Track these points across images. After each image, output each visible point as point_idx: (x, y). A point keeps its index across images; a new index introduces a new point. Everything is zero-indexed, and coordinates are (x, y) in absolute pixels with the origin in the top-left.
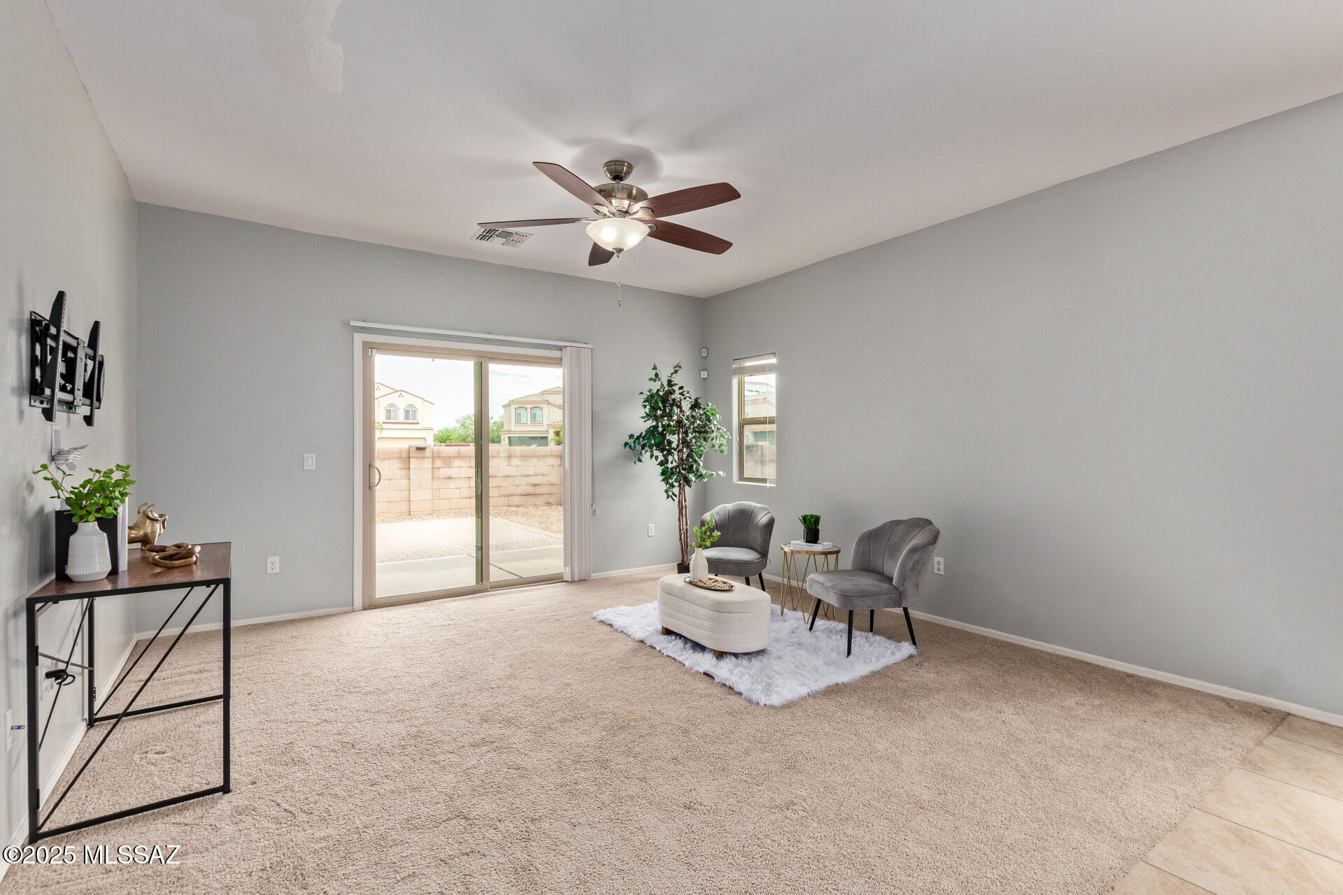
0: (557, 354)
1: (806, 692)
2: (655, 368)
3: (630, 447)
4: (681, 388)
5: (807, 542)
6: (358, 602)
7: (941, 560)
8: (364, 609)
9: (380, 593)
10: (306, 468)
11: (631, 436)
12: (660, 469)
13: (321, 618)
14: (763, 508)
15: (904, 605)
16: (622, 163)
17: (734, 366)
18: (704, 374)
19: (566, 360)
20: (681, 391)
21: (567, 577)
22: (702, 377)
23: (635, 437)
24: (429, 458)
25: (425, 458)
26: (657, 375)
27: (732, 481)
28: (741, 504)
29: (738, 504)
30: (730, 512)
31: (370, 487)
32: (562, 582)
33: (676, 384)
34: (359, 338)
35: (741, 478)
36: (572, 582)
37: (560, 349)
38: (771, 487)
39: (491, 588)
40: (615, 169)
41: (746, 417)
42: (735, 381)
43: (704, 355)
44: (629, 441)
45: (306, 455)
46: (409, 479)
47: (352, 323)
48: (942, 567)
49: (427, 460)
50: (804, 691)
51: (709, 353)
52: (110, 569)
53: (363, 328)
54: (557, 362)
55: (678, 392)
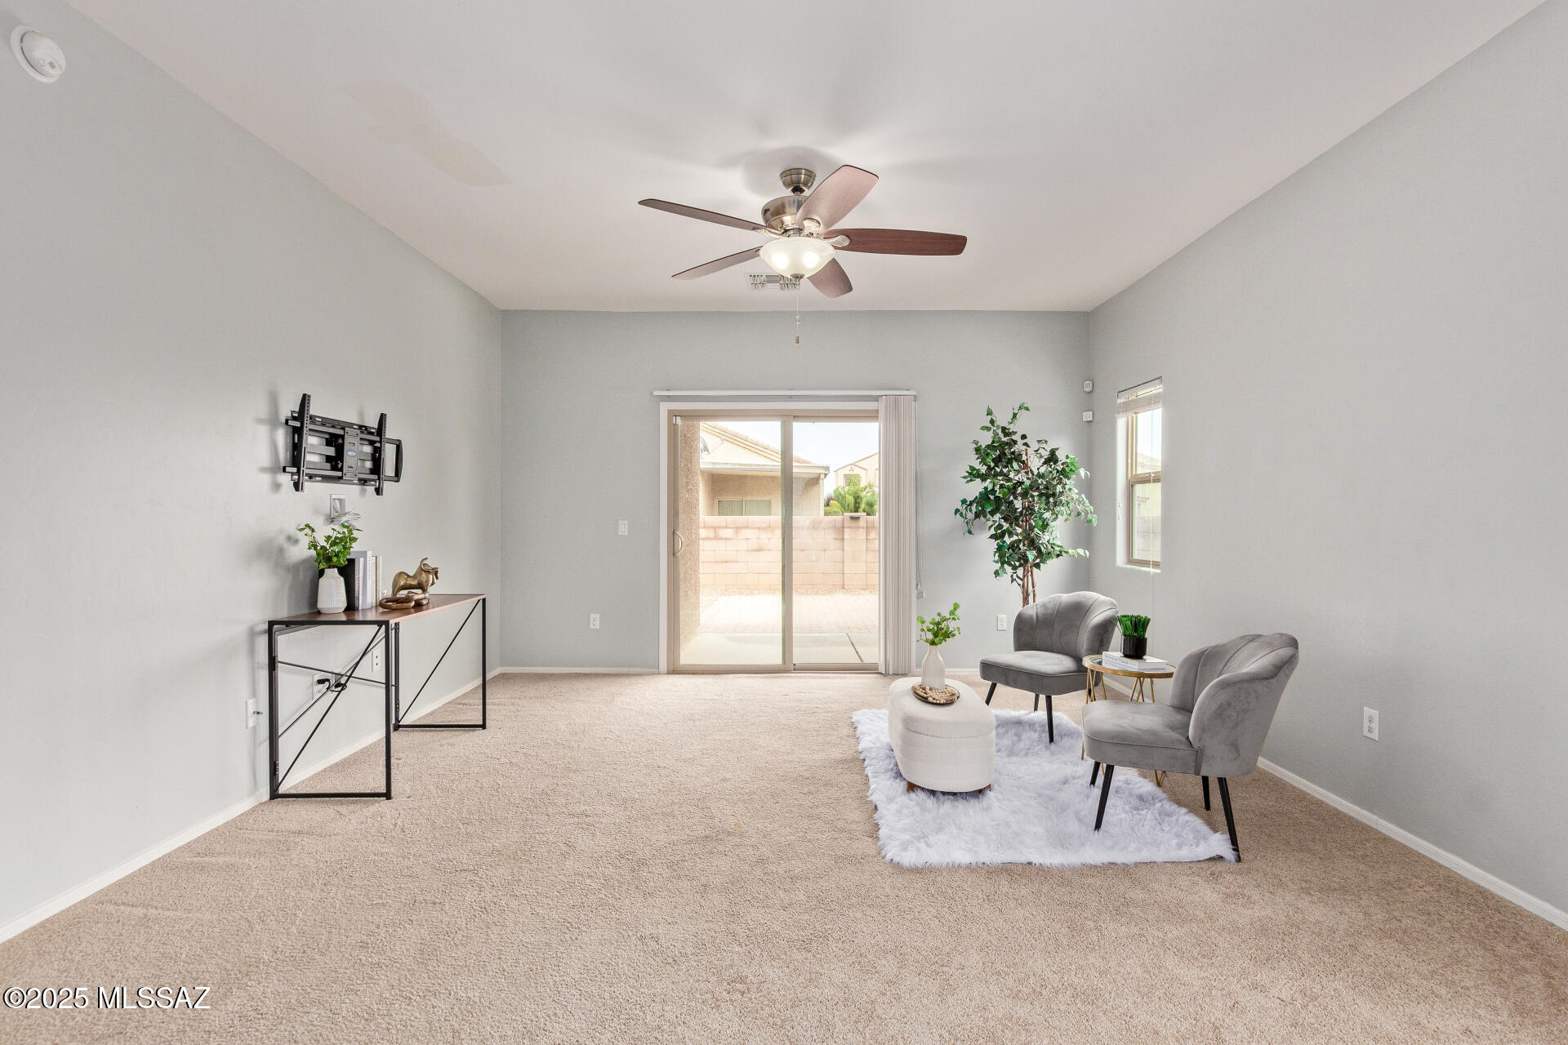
0: (871, 406)
1: (968, 862)
2: (989, 413)
3: (961, 515)
4: (1024, 437)
5: (1126, 656)
6: (663, 665)
7: (1375, 713)
8: (669, 673)
9: (685, 659)
10: (620, 533)
11: (964, 501)
12: (994, 544)
13: (628, 675)
14: (1104, 602)
15: (1204, 772)
16: (798, 171)
17: (1119, 401)
18: (1088, 416)
19: (881, 414)
20: (1025, 441)
21: (882, 669)
22: (1084, 420)
23: (968, 503)
24: (863, 528)
25: (858, 528)
26: (992, 422)
27: (1115, 562)
28: (1079, 595)
29: (1077, 595)
30: (1062, 605)
31: (674, 554)
32: (877, 673)
33: (1015, 433)
34: (665, 407)
35: (1130, 560)
36: (886, 675)
37: (876, 399)
38: (1155, 574)
39: (794, 670)
40: (792, 180)
41: (1138, 472)
42: (1121, 423)
43: (1088, 389)
44: (960, 508)
45: (620, 522)
46: (843, 550)
47: (656, 393)
48: (1375, 725)
49: (861, 530)
50: (963, 857)
51: (1095, 384)
52: (346, 605)
53: (668, 396)
54: (872, 416)
55: (1020, 442)
